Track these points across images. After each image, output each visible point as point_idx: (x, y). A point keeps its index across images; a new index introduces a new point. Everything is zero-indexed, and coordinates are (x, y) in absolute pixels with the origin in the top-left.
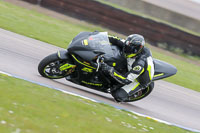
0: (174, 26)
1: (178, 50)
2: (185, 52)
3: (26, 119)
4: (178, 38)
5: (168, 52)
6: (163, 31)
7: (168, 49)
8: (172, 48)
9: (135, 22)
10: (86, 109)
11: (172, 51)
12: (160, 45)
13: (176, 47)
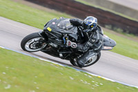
0: (116, 13)
1: (119, 30)
2: (124, 31)
3: (14, 78)
4: (119, 21)
5: (112, 31)
6: (108, 17)
7: (112, 29)
8: (115, 28)
9: (89, 10)
10: (56, 71)
11: (115, 31)
12: (107, 26)
13: (118, 28)
